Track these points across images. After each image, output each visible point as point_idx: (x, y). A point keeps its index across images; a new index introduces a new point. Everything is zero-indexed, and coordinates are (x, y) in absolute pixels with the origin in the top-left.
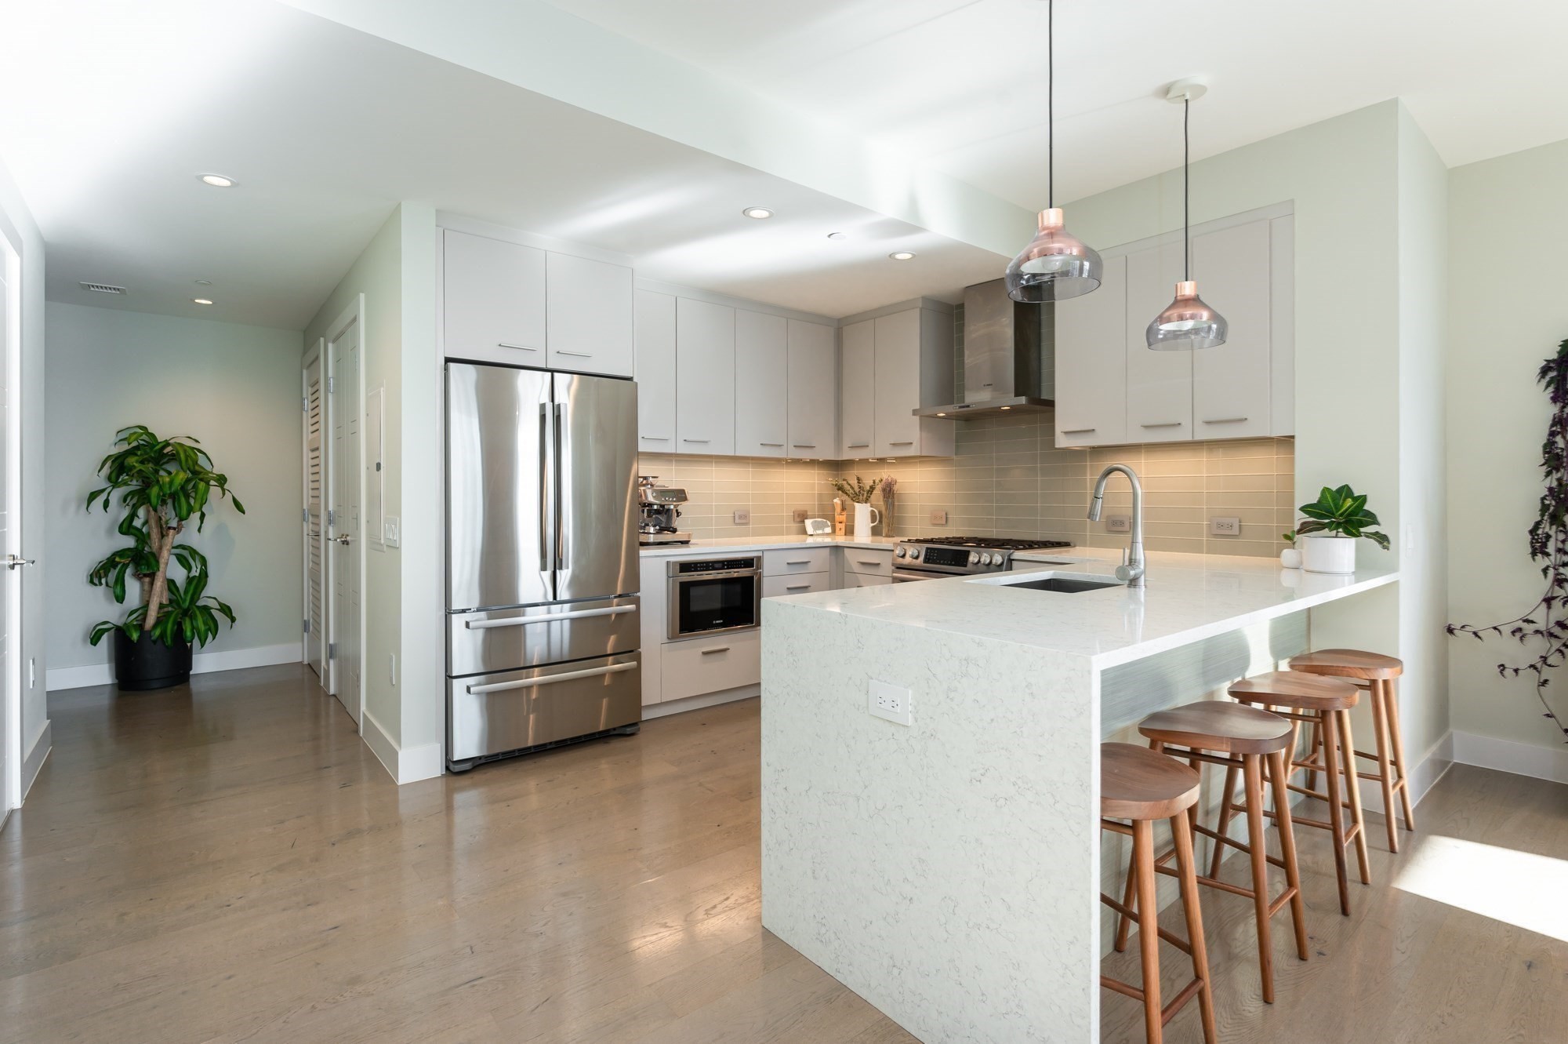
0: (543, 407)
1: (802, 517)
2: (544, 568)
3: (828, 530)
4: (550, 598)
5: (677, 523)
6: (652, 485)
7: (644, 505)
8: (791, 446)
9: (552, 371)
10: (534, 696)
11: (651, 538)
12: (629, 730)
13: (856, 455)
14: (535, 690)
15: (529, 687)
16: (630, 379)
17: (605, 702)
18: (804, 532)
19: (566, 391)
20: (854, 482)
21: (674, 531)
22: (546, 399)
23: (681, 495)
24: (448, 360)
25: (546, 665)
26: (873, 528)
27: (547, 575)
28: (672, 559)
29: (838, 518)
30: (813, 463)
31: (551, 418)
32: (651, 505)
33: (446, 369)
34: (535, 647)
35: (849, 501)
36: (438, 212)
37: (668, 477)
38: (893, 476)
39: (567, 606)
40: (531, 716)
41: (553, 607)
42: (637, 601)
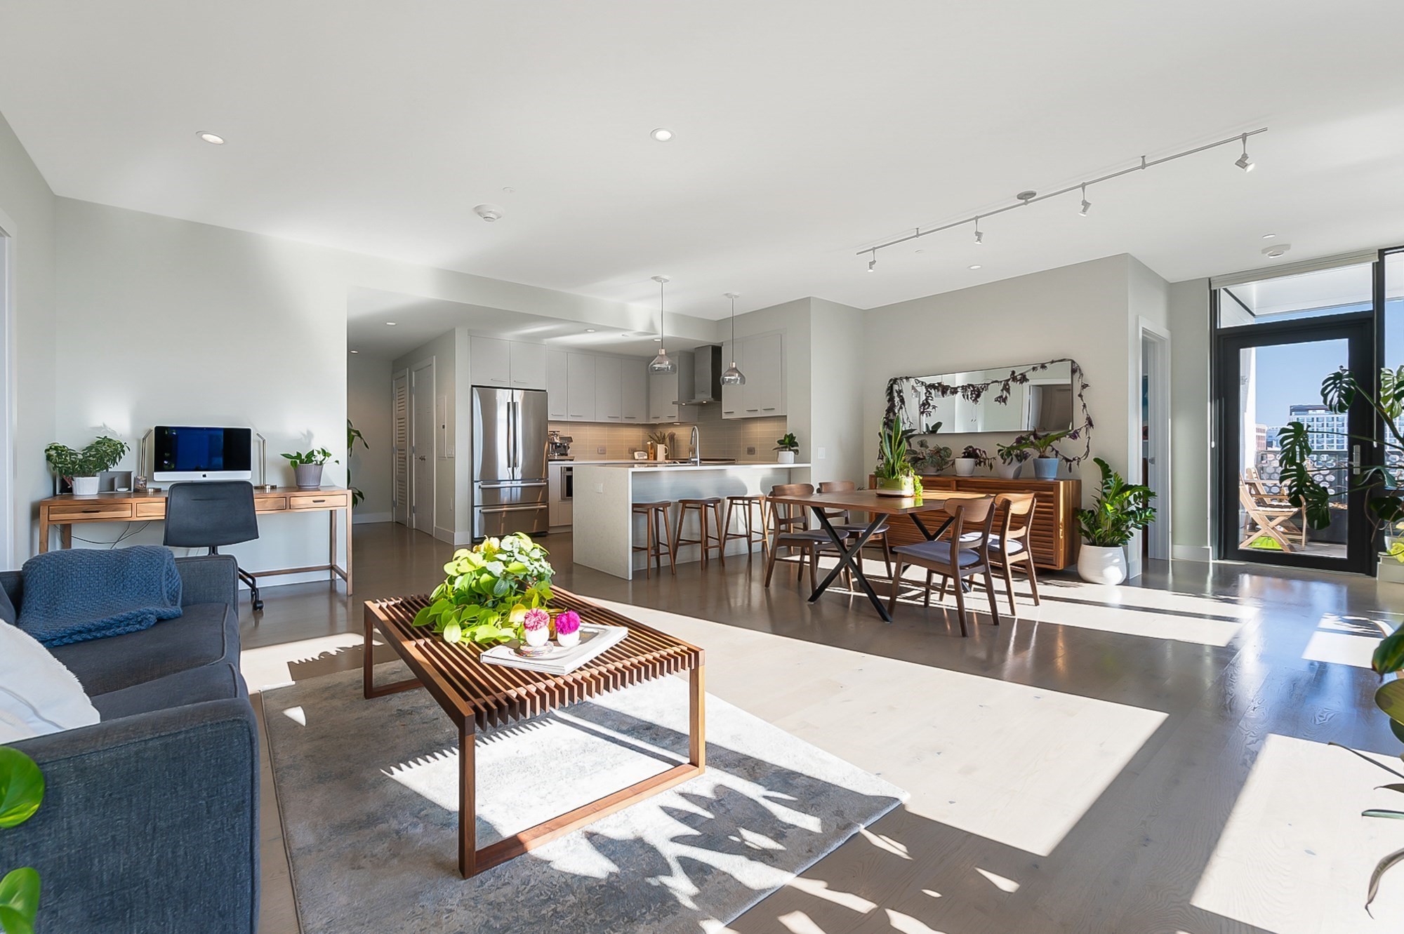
0: (508, 403)
1: (633, 451)
2: (509, 466)
3: (646, 457)
4: (512, 479)
5: (569, 451)
6: (557, 435)
7: (553, 444)
8: (623, 418)
9: (513, 389)
10: (504, 516)
11: (556, 458)
12: (544, 534)
13: (656, 422)
14: (504, 513)
15: (502, 512)
16: (545, 391)
17: (536, 521)
18: (634, 459)
19: (519, 396)
20: (659, 435)
21: (567, 455)
22: (510, 401)
23: (570, 439)
24: (473, 386)
25: (509, 505)
26: (666, 456)
27: (510, 469)
28: (563, 466)
29: (650, 451)
30: (638, 425)
31: (512, 407)
32: (556, 443)
33: (472, 390)
34: (505, 497)
35: (655, 444)
36: (469, 330)
37: (564, 431)
38: (674, 432)
39: (520, 482)
40: (502, 524)
41: (513, 482)
42: (547, 482)
